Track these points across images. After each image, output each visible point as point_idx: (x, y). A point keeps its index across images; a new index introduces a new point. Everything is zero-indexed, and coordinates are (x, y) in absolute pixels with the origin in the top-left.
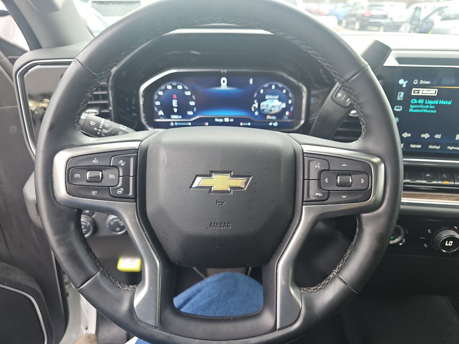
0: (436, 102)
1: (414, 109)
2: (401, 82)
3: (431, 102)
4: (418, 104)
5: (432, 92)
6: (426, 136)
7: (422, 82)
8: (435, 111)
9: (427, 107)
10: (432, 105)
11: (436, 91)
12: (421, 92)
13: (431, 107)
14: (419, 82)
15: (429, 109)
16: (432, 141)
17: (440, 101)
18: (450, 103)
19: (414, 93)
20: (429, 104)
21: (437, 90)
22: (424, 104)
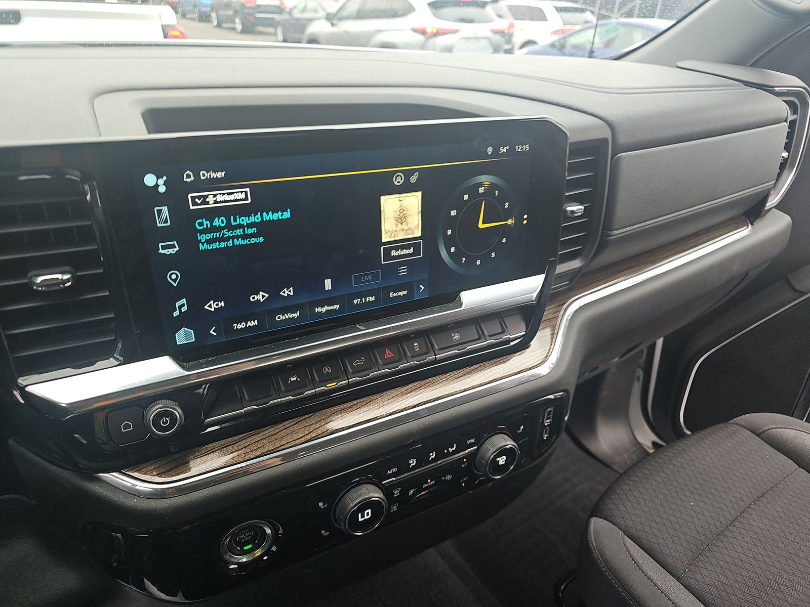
0: (256, 218)
1: (209, 242)
2: (150, 180)
3: (245, 220)
4: (214, 229)
5: (239, 196)
6: (261, 297)
7: (204, 175)
8: (261, 239)
9: (239, 232)
10: (250, 226)
11: (246, 192)
12: (211, 199)
13: (250, 231)
14: (197, 175)
15: (245, 236)
16: (277, 304)
17: (265, 214)
18: (287, 215)
19: (195, 204)
20: (240, 226)
21: (248, 190)
22: (229, 227)
